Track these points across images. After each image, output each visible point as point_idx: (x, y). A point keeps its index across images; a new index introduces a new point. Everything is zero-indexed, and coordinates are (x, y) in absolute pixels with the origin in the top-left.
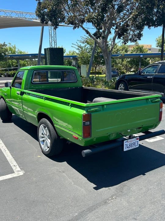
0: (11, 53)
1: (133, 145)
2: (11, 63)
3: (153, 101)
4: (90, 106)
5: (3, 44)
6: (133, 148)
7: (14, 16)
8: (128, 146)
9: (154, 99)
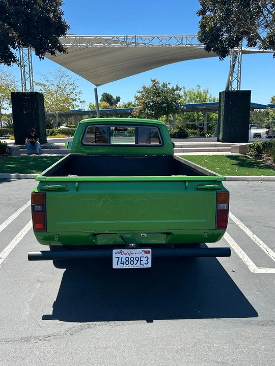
0: (199, 101)
1: (135, 262)
2: (196, 118)
3: (199, 187)
4: (44, 180)
5: (175, 87)
6: (135, 266)
7: (174, 43)
8: (124, 260)
9: (203, 183)
